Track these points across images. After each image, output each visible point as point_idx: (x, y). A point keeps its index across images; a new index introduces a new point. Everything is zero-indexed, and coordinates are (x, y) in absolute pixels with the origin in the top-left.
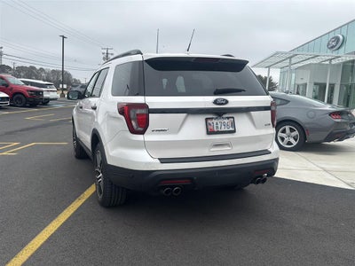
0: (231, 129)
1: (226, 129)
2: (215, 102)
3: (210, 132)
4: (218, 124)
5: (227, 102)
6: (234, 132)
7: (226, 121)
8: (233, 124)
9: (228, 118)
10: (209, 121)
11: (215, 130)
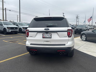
0: (50, 37)
1: (49, 37)
2: (45, 29)
3: (43, 38)
4: (46, 35)
5: (49, 29)
6: (51, 38)
7: (49, 35)
8: (51, 36)
9: (50, 34)
10: (43, 35)
11: (45, 37)
